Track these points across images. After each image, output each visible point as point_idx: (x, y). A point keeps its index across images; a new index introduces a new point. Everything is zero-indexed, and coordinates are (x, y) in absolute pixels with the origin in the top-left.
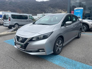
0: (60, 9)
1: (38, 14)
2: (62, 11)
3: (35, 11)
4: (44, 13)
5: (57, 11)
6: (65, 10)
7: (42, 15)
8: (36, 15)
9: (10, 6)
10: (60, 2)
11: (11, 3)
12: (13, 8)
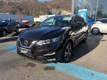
0: (65, 10)
1: (40, 16)
2: (67, 12)
5: (61, 12)
6: (70, 11)
7: (45, 17)
8: (39, 17)
9: (8, 8)
10: (64, 2)
11: (10, 4)
12: (12, 10)
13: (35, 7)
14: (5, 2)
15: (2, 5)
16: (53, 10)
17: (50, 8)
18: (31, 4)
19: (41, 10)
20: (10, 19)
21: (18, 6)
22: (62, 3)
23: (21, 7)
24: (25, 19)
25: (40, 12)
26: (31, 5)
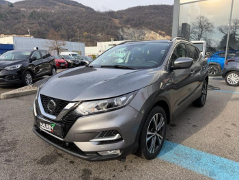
0: (152, 29)
1: (98, 43)
2: (158, 35)
3: (92, 35)
4: (115, 40)
5: (145, 35)
6: (163, 32)
7: (109, 45)
8: (96, 45)
9: (31, 24)
10: (152, 14)
11: (33, 16)
12: (39, 28)
13: (87, 23)
14: (25, 12)
15: (17, 19)
16: (126, 30)
17: (119, 25)
18: (79, 17)
19: (100, 29)
20: (37, 48)
21: (52, 21)
22: (146, 14)
23: (58, 22)
24: (66, 48)
25: (99, 35)
26: (79, 19)
